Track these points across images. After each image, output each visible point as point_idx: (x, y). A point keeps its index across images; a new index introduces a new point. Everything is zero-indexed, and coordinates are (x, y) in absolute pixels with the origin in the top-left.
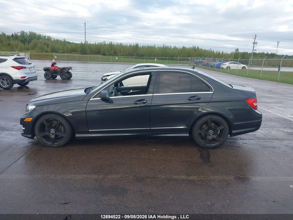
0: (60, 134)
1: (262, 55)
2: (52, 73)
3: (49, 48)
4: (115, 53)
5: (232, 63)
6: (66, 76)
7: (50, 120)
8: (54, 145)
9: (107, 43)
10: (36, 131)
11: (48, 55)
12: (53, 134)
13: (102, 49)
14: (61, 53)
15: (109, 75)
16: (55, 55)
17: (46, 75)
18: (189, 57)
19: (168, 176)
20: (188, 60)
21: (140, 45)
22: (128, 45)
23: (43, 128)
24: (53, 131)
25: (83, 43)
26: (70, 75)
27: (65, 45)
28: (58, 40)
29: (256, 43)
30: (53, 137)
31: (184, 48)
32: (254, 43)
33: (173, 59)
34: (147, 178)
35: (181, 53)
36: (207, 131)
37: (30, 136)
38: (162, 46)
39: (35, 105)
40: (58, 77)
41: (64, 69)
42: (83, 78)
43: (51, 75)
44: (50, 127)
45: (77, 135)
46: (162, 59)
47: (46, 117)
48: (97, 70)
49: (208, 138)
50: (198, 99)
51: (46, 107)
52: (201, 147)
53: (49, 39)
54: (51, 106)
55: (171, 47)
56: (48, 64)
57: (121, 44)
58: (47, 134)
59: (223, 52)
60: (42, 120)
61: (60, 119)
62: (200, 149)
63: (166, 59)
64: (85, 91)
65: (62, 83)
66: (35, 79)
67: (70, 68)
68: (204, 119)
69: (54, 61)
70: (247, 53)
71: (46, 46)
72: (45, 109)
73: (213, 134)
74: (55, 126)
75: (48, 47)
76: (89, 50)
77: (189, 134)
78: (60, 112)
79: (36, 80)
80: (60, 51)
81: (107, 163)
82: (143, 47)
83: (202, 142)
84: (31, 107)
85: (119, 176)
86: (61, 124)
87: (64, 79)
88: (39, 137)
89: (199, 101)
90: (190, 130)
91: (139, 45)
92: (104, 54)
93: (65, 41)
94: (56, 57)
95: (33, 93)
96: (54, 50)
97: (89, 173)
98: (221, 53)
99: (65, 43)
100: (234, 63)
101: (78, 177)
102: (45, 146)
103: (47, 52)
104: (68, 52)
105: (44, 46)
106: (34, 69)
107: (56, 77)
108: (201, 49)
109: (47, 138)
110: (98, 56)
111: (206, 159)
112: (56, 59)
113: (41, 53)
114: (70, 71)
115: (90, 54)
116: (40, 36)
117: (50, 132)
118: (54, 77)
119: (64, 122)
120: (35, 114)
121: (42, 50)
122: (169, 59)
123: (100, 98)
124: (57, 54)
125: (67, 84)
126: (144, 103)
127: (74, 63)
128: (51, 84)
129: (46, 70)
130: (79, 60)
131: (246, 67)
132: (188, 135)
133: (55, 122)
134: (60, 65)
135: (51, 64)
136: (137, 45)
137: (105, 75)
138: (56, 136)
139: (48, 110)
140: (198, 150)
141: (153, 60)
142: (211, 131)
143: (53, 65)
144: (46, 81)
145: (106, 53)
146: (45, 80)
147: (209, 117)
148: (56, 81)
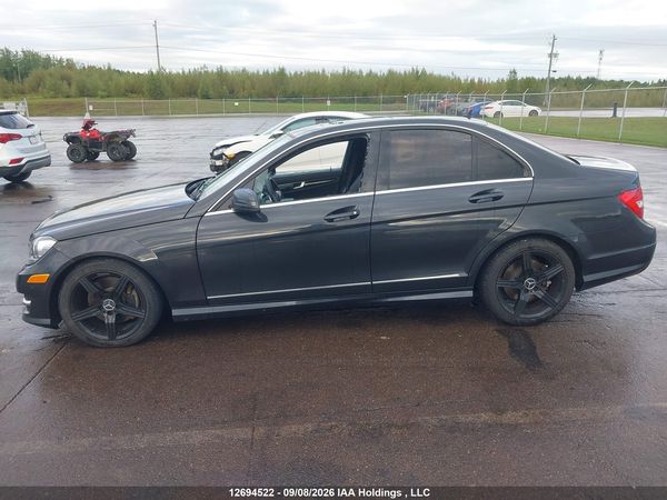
0: (129, 313)
1: (567, 83)
2: (85, 147)
3: (74, 87)
4: (232, 92)
5: (505, 104)
6: (123, 152)
7: (99, 275)
8: (115, 342)
9: (210, 70)
10: (64, 309)
11: (70, 104)
12: (109, 313)
13: (201, 85)
14: (102, 97)
15: (228, 146)
16: (89, 104)
17: (71, 153)
18: (404, 93)
19: (444, 417)
20: (404, 101)
21: (290, 71)
22: (261, 73)
23: (80, 299)
24: (109, 304)
25: (154, 71)
26: (132, 150)
27: (111, 79)
28: (92, 68)
29: (556, 55)
30: (111, 319)
31: (391, 73)
32: (551, 55)
33: (368, 101)
34: (389, 426)
35: (386, 86)
36: (521, 279)
37: (48, 321)
38: (341, 71)
39: (53, 236)
40: (103, 157)
41: (115, 135)
42: (163, 156)
43: (85, 150)
44: (102, 295)
45: (175, 312)
46: (343, 101)
47: (88, 268)
48: (194, 133)
49: (522, 298)
50: (495, 199)
51: (84, 241)
52: (506, 323)
53: (70, 65)
54: (101, 237)
55: (361, 72)
56: (75, 125)
57: (244, 70)
58: (94, 313)
59: (480, 81)
60: (76, 277)
61: (126, 272)
62: (503, 327)
63: (352, 101)
64: (188, 192)
65: (114, 169)
66: (45, 162)
67: (130, 133)
68: (513, 250)
69: (87, 117)
70: (533, 79)
71: (65, 82)
72: (83, 248)
73: (536, 288)
74: (113, 292)
75: (70, 84)
76: (169, 89)
77: (475, 290)
78: (127, 252)
79: (48, 165)
80: (100, 93)
81: (269, 386)
82: (296, 73)
83: (506, 309)
84: (44, 244)
85: (310, 427)
86: (131, 285)
87: (116, 161)
88: (71, 323)
89: (497, 203)
90: (476, 282)
91: (287, 72)
92: (206, 97)
93: (109, 68)
94: (91, 108)
95: (42, 198)
96: (84, 92)
97: (224, 422)
98: (476, 81)
99: (110, 74)
100: (512, 104)
101: (197, 437)
102: (90, 345)
103: (68, 97)
104: (119, 95)
105: (60, 82)
106: (42, 140)
107: (97, 155)
108: (431, 75)
109: (96, 323)
110: (190, 100)
111: (530, 357)
112: (92, 113)
113: (54, 100)
114: (131, 139)
115: (173, 97)
116: (48, 59)
117: (100, 307)
118: (92, 157)
119: (138, 279)
120: (58, 263)
121: (57, 92)
122: (359, 101)
123: (231, 211)
124: (93, 100)
125: (127, 173)
126: (353, 217)
127: (135, 119)
128: (87, 175)
129: (71, 139)
130: (148, 112)
131: (539, 111)
132: (469, 294)
133: (115, 281)
134: (105, 126)
135: (81, 124)
136: (282, 71)
137: (219, 144)
138: (119, 316)
139: (92, 251)
140: (499, 331)
141: (322, 105)
142: (530, 282)
143: (87, 126)
144: (73, 168)
145: (211, 92)
146: (71, 165)
147: (525, 243)
148: (100, 167)
